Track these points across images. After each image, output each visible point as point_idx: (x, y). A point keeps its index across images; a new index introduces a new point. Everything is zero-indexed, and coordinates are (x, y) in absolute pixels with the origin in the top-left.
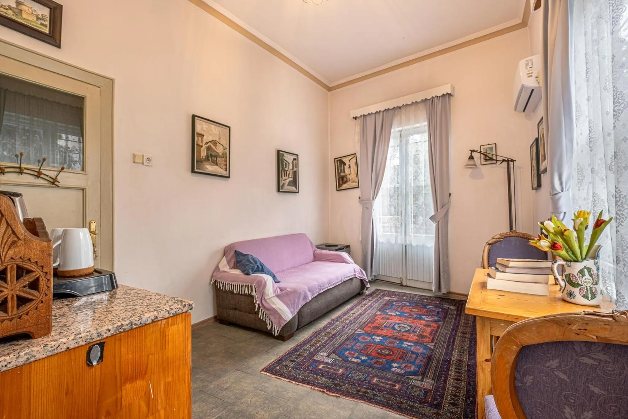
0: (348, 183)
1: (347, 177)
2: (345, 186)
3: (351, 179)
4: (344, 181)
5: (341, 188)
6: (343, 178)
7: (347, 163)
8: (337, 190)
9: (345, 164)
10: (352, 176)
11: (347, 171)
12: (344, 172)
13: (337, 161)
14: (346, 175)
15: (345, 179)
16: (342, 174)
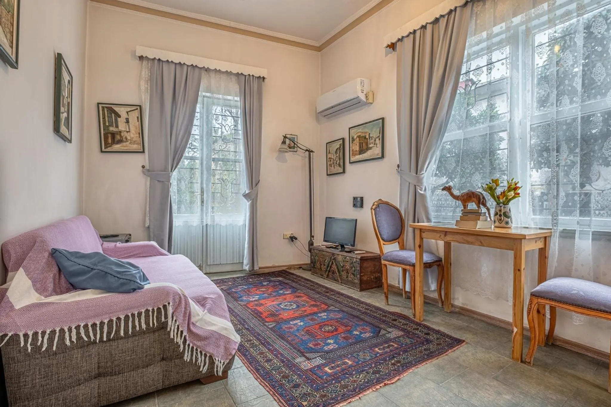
0: (124, 144)
1: (122, 134)
2: (117, 147)
3: (129, 138)
4: (116, 140)
5: (109, 149)
6: (113, 135)
7: (124, 115)
8: (102, 152)
9: (118, 115)
10: (132, 136)
11: (122, 126)
12: (117, 126)
13: (103, 107)
14: (120, 132)
15: (118, 137)
16: (112, 129)
